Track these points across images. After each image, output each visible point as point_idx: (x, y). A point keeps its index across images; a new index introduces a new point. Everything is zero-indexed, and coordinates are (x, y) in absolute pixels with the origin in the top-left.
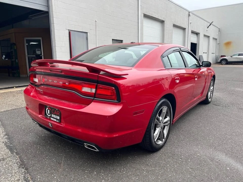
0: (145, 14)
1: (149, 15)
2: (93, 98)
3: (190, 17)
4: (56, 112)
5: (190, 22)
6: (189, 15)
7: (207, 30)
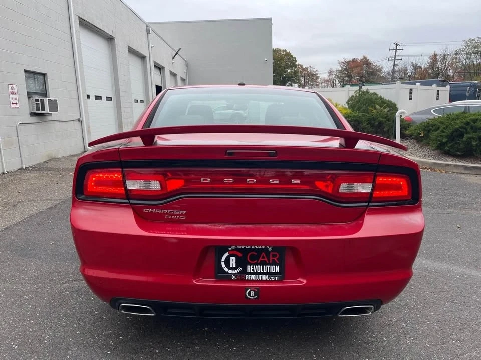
0: (82, 17)
1: (88, 22)
2: (367, 204)
3: (150, 35)
4: (263, 258)
5: (151, 45)
6: (148, 33)
7: (173, 63)
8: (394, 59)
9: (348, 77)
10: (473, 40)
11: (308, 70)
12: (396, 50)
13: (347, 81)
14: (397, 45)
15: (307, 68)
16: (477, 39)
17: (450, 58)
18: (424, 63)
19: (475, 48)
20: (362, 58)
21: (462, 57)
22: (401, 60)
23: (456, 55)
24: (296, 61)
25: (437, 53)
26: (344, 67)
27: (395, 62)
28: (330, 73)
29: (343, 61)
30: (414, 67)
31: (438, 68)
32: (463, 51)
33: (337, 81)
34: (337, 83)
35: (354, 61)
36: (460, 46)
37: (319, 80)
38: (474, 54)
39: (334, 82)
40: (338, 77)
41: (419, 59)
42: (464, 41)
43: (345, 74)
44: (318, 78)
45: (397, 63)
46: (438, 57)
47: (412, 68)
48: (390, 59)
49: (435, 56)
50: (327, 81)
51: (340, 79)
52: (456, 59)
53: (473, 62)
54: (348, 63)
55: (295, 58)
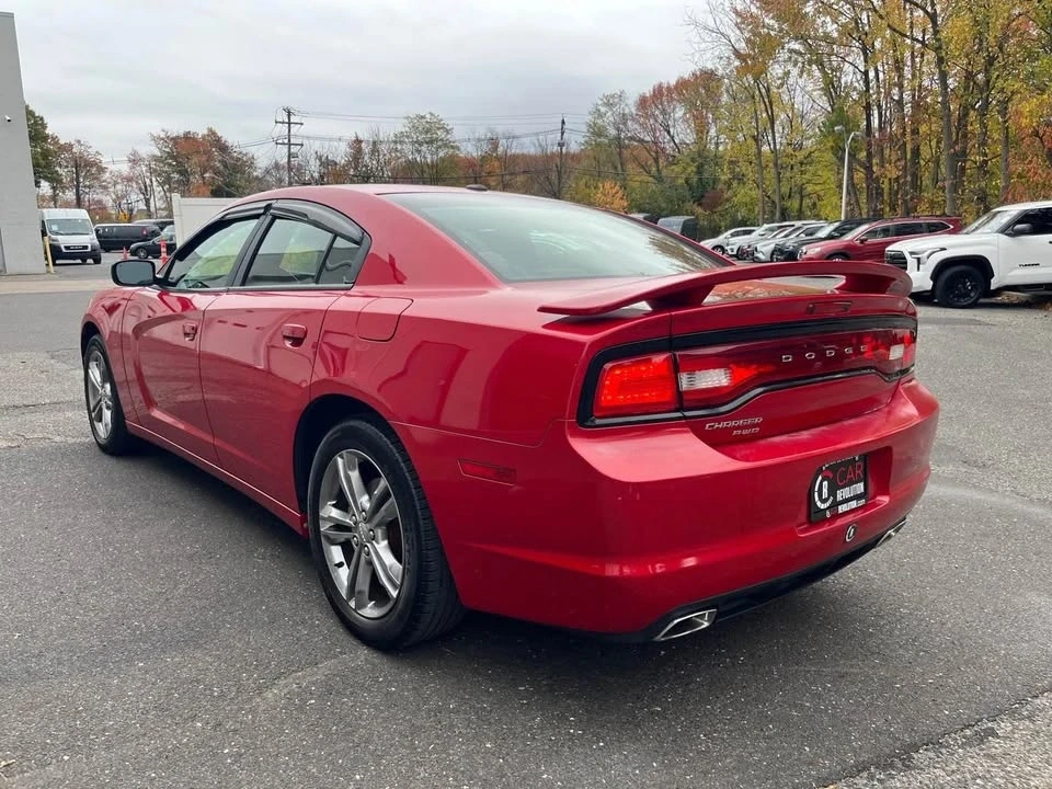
4: (850, 473)
8: (286, 141)
9: (180, 172)
10: (423, 117)
11: (74, 150)
12: (289, 123)
13: (178, 182)
14: (289, 112)
15: (71, 146)
16: (428, 116)
17: (384, 148)
18: (341, 153)
19: (427, 132)
20: (206, 132)
21: (407, 148)
22: (302, 145)
23: (395, 142)
24: (44, 126)
25: (361, 137)
26: (167, 150)
27: (289, 148)
28: (135, 160)
29: (163, 135)
30: (320, 160)
31: (366, 166)
32: (408, 137)
33: (154, 179)
34: (155, 184)
35: (187, 137)
36: (401, 127)
37: (107, 175)
38: (427, 143)
39: (148, 182)
40: (155, 171)
41: (330, 146)
42: (408, 118)
43: (170, 165)
44: (102, 170)
45: (294, 149)
46: (363, 145)
47: (318, 163)
48: (280, 141)
49: (358, 141)
50: (129, 180)
51: (159, 175)
52: (396, 150)
53: (425, 158)
54: (175, 140)
55: (42, 119)
